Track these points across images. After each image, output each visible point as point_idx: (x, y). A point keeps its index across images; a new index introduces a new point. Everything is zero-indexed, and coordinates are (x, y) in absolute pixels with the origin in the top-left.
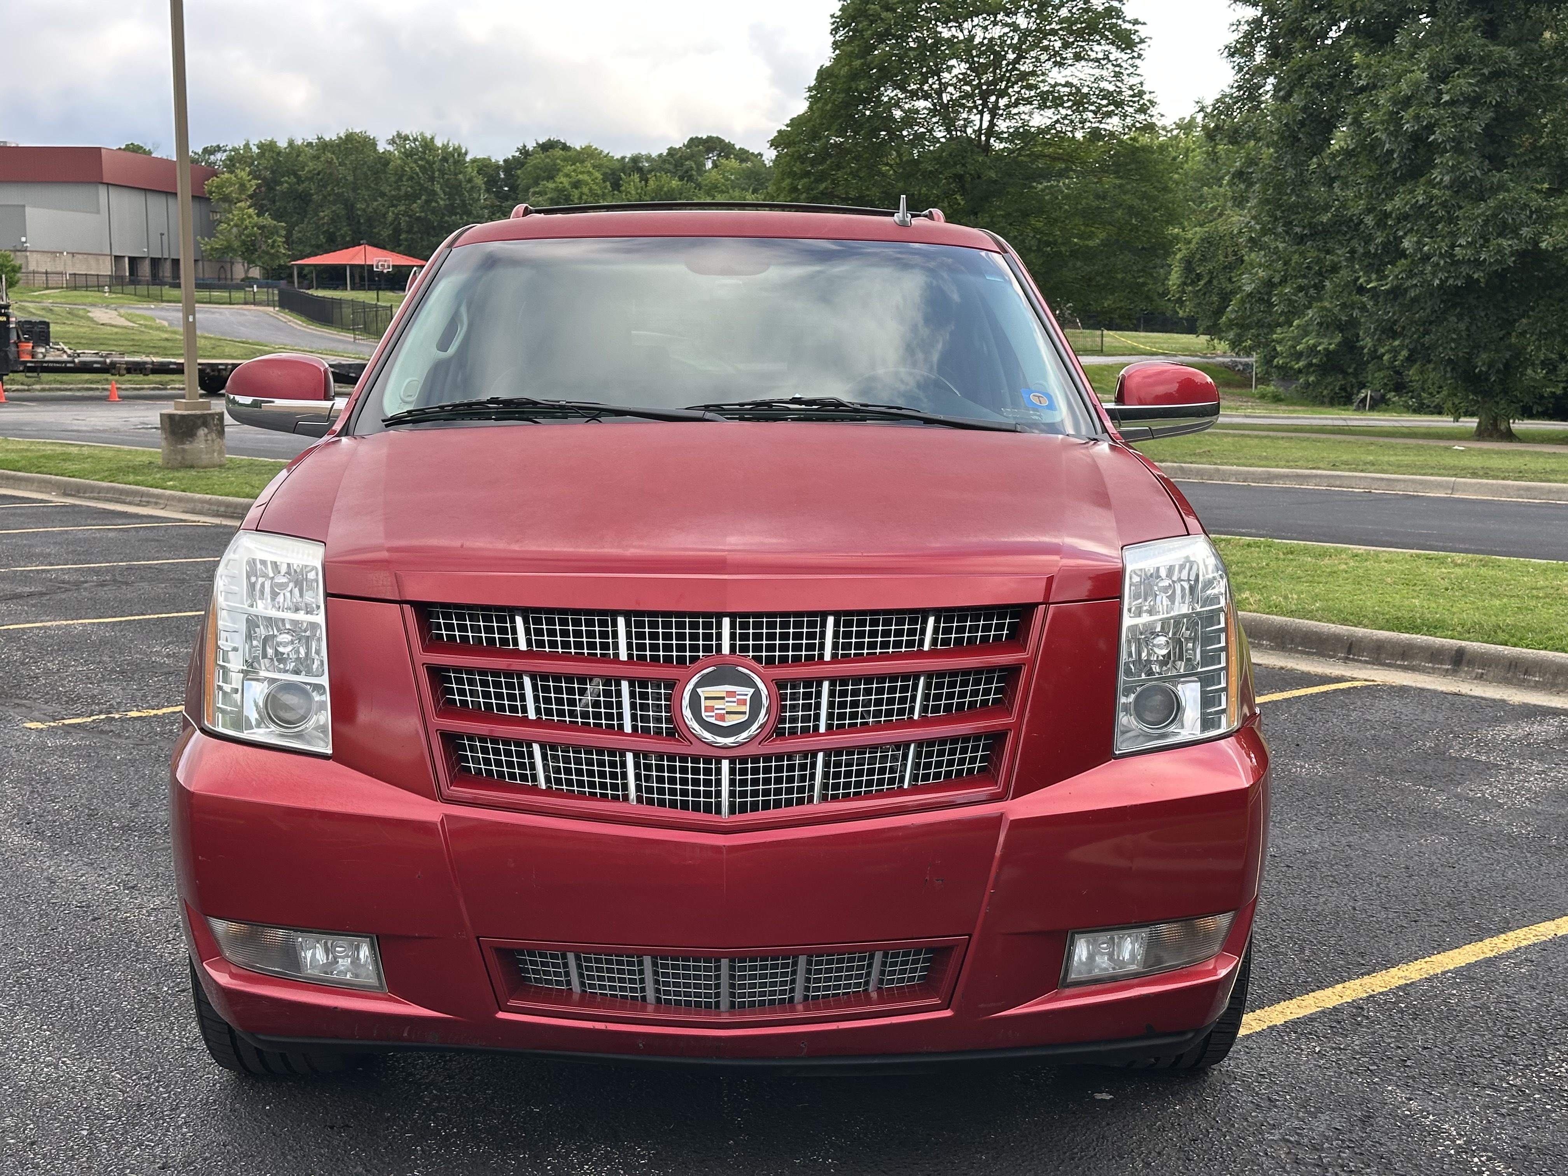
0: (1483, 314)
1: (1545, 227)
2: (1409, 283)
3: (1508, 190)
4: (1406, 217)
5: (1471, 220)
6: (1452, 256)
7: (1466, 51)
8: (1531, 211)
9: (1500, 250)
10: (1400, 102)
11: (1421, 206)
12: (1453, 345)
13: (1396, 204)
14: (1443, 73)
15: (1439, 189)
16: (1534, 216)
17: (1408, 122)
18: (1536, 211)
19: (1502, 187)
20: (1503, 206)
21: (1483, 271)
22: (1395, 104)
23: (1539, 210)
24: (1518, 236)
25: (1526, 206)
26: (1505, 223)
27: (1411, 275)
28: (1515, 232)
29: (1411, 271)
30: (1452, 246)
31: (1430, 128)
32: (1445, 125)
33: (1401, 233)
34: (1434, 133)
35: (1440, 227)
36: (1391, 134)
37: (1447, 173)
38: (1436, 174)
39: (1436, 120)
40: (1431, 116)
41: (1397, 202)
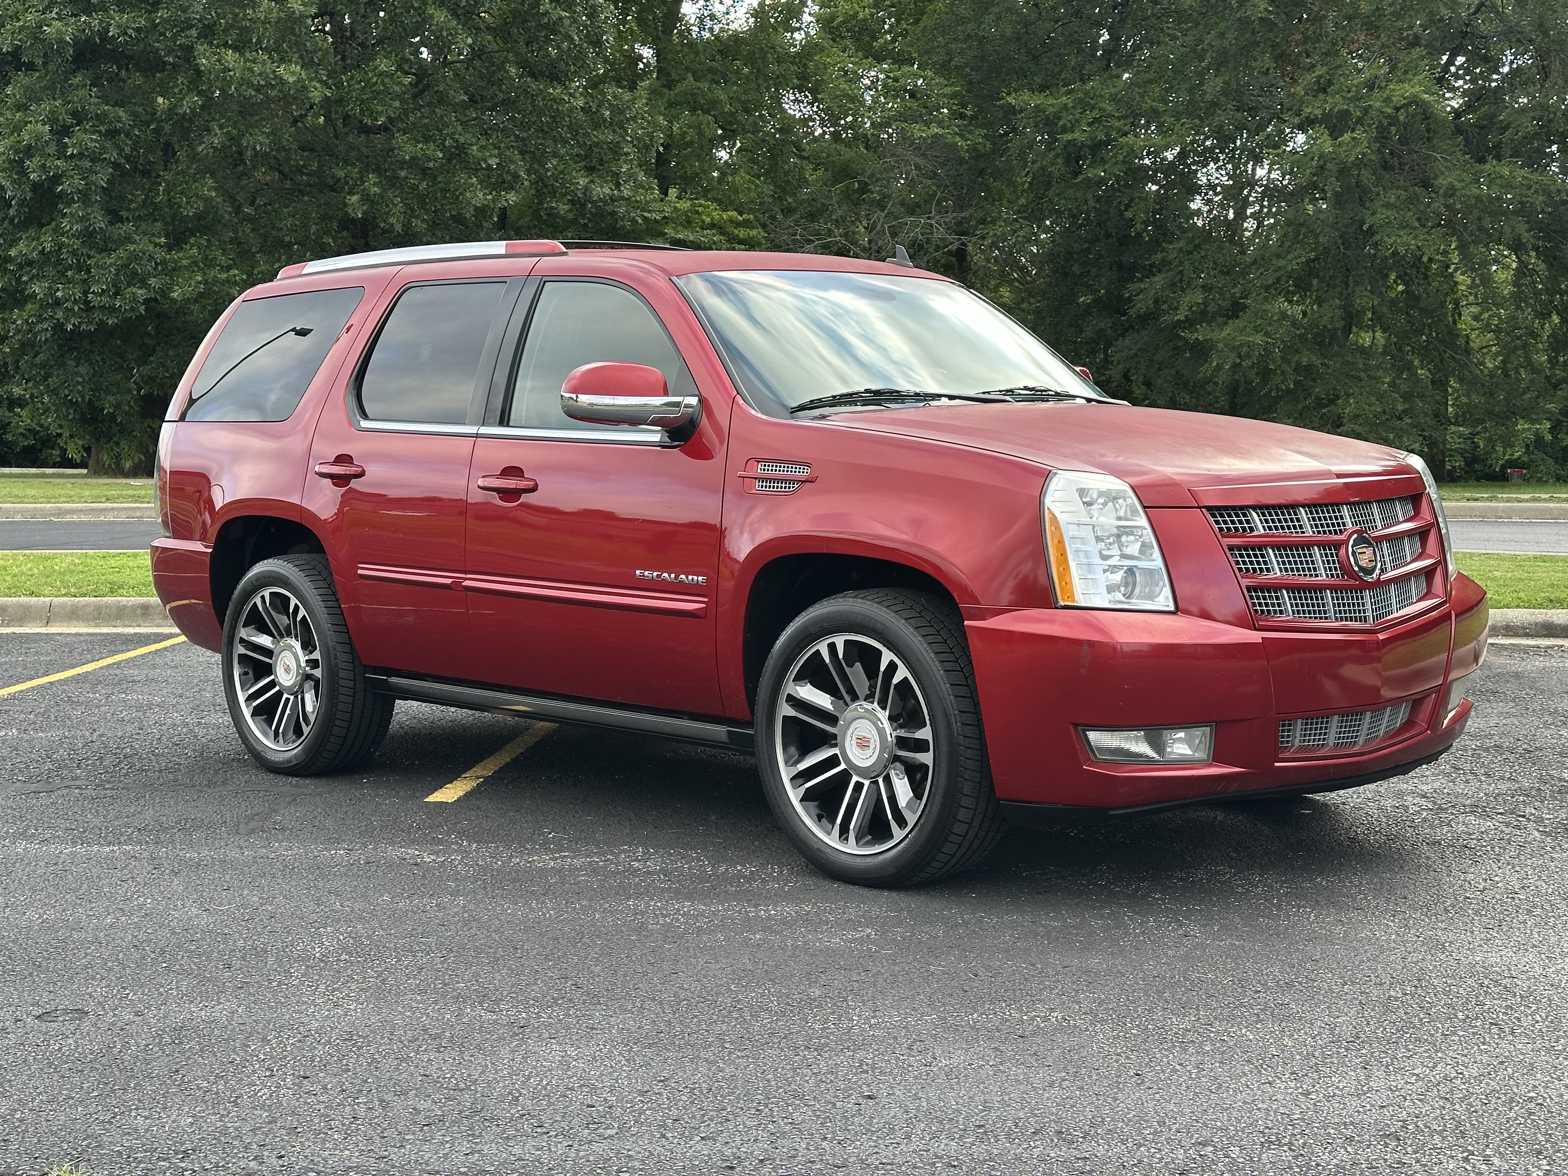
0: (99, 359)
1: (172, 278)
2: (39, 327)
3: (134, 242)
4: (30, 263)
5: (103, 268)
6: (87, 302)
7: (83, 108)
8: (156, 263)
9: (134, 299)
10: (21, 152)
11: (48, 253)
12: (80, 388)
13: (20, 249)
14: (62, 126)
15: (68, 238)
16: (160, 268)
17: (34, 171)
18: (162, 263)
19: (129, 239)
20: (134, 257)
21: (117, 317)
22: (17, 152)
23: (164, 262)
24: (146, 286)
25: (151, 258)
26: (135, 273)
27: (41, 319)
28: (143, 283)
29: (40, 316)
30: (86, 293)
31: (57, 179)
32: (72, 177)
33: (25, 278)
34: (62, 184)
35: (69, 273)
36: (14, 181)
37: (77, 223)
38: (65, 224)
39: (62, 172)
40: (58, 167)
41: (22, 246)
